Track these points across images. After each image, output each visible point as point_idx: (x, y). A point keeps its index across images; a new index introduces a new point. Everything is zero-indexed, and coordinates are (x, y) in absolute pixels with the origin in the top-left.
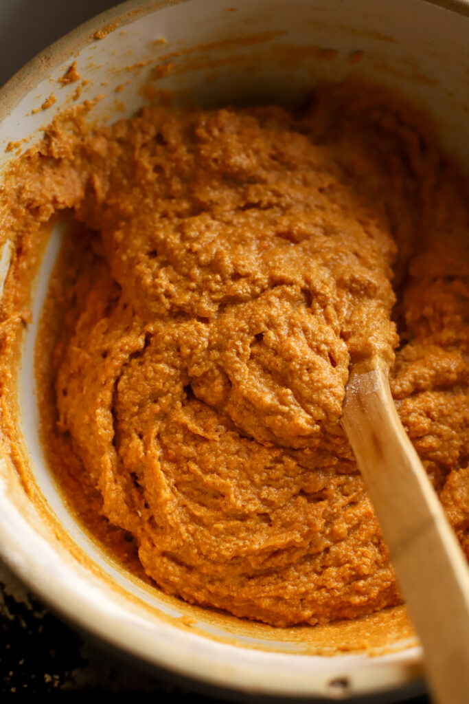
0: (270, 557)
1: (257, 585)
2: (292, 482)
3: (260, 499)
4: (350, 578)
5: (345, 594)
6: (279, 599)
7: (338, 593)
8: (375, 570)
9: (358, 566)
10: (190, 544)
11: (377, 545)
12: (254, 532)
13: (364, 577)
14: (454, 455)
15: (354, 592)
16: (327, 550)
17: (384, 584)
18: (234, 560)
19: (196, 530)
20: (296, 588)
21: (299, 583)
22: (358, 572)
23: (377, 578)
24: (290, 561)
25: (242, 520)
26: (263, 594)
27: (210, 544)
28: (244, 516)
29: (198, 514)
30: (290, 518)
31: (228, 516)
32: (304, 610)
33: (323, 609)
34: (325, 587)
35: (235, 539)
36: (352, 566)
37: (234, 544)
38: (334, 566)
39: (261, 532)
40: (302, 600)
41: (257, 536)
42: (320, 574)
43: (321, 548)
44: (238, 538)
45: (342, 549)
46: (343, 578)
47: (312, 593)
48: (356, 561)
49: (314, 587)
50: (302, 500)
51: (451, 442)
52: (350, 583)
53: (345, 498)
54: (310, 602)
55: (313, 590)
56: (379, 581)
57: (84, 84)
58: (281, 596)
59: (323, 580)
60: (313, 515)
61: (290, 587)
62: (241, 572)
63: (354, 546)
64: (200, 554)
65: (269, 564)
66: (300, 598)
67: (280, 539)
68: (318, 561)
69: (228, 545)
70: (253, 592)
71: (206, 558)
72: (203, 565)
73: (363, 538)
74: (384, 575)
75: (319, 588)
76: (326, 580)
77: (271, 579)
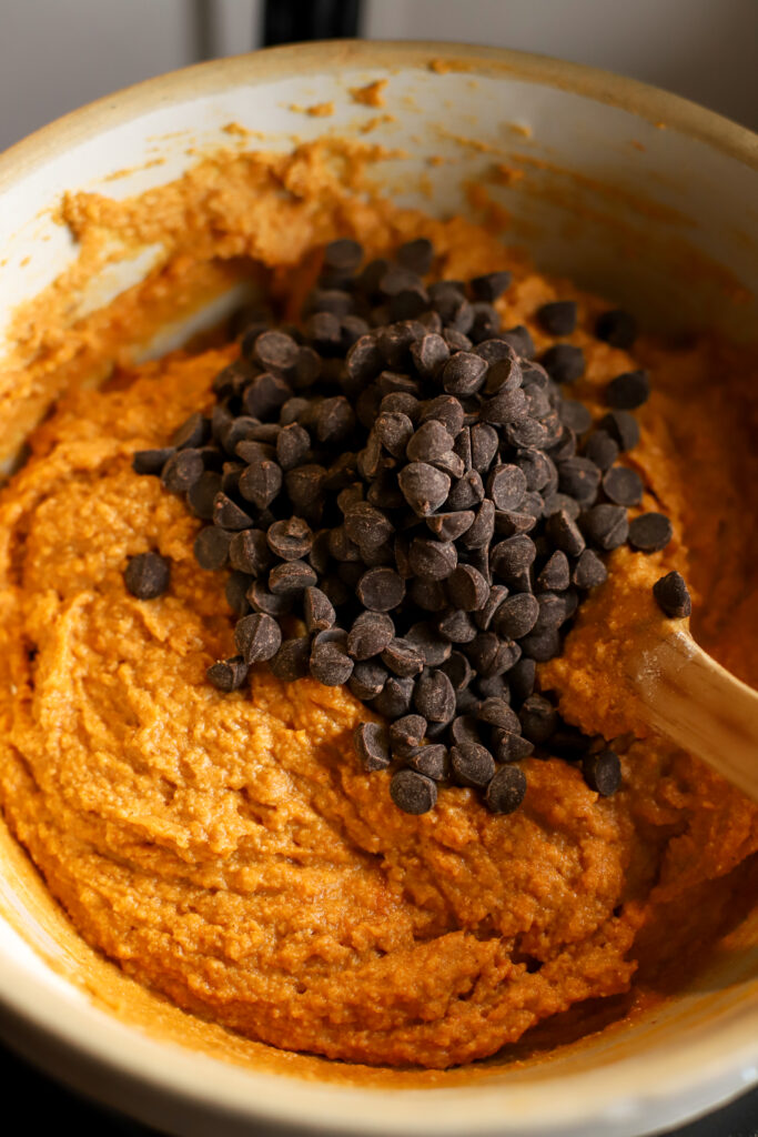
0: (136, 844)
1: (97, 866)
2: (240, 766)
3: (181, 759)
4: (210, 947)
5: (190, 964)
6: (106, 904)
7: (180, 954)
8: (251, 965)
9: (231, 939)
10: (52, 760)
11: (280, 936)
12: (140, 796)
13: (229, 962)
14: (476, 911)
15: (202, 972)
16: (214, 891)
17: (248, 993)
18: (92, 818)
19: (71, 747)
20: (136, 905)
21: (144, 902)
22: (224, 947)
23: (244, 977)
24: (158, 869)
25: (137, 771)
26: (95, 883)
27: (75, 774)
28: (144, 769)
29: (89, 727)
30: (195, 810)
31: (124, 755)
32: (125, 943)
33: (150, 963)
34: (172, 934)
35: (109, 787)
36: (224, 934)
37: (103, 793)
38: (205, 917)
39: (148, 803)
40: (133, 928)
41: (138, 804)
42: (180, 912)
43: (207, 882)
44: (114, 789)
45: (231, 904)
46: (202, 941)
47: (150, 929)
48: (232, 933)
49: (160, 924)
50: (233, 801)
51: (486, 892)
52: (205, 955)
53: (293, 845)
54: (139, 937)
55: (155, 926)
56: (244, 984)
57: (386, 119)
58: (111, 901)
59: (177, 922)
60: (226, 828)
61: (130, 899)
62: (90, 838)
63: (250, 913)
64: (56, 779)
65: (128, 853)
66: (132, 923)
67: (161, 825)
68: (191, 896)
69: (94, 788)
70: (85, 871)
71: (61, 789)
72: (52, 796)
73: (268, 911)
74: (256, 982)
75: (165, 929)
76: (179, 927)
77: (118, 871)
